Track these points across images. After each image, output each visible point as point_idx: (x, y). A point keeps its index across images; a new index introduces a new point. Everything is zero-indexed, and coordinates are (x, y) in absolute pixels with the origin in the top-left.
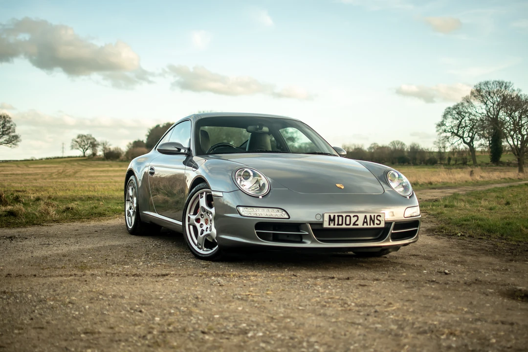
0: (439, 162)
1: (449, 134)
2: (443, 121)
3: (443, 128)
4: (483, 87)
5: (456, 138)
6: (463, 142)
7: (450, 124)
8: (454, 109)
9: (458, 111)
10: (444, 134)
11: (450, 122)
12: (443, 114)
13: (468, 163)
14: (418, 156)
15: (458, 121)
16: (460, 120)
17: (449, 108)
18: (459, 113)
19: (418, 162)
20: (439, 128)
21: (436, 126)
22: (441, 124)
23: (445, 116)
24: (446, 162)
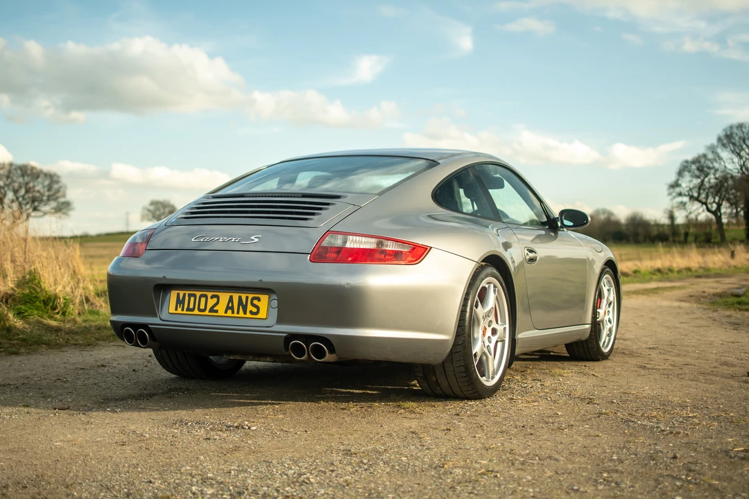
0: (671, 239)
1: (686, 199)
2: (678, 180)
3: (678, 190)
4: (735, 130)
5: (697, 205)
6: (706, 211)
7: (688, 184)
8: (694, 162)
9: (699, 166)
10: (680, 199)
11: (687, 182)
12: (678, 170)
13: (713, 240)
14: (640, 230)
15: (699, 181)
16: (702, 178)
17: (687, 162)
18: (700, 169)
19: (641, 238)
20: (672, 190)
21: (667, 187)
22: (675, 185)
23: (680, 174)
24: (682, 238)
